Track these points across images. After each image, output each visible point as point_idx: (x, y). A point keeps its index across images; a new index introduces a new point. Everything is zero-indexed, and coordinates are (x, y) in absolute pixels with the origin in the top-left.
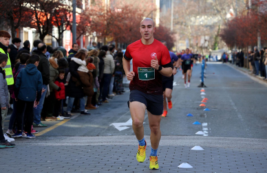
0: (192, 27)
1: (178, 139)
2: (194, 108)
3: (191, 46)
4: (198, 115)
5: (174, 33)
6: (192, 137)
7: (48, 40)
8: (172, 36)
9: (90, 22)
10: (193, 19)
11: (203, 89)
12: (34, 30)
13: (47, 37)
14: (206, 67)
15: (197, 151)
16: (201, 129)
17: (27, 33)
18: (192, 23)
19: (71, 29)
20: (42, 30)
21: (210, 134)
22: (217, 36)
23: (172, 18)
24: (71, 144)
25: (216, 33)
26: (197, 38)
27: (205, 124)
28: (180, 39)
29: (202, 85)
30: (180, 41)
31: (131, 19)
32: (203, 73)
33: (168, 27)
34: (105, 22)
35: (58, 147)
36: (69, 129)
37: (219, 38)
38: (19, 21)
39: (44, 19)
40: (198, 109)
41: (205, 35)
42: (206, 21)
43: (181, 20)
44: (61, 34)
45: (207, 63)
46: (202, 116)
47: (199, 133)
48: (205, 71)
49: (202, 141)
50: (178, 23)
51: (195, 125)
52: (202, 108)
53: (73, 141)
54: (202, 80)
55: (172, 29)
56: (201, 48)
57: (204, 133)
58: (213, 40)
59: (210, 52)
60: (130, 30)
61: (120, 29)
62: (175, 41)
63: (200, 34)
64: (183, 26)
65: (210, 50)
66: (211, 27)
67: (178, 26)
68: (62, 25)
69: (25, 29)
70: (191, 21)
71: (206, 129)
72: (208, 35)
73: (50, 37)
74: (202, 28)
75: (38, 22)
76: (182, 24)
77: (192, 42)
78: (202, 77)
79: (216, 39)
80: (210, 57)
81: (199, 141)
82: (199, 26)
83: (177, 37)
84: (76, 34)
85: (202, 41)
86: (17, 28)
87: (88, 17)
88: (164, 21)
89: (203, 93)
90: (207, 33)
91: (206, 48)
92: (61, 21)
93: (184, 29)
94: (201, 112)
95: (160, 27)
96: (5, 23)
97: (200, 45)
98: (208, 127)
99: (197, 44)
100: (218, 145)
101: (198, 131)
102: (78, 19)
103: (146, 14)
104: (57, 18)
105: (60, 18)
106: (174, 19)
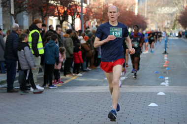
0: (159, 15)
1: (149, 88)
2: (160, 68)
3: (158, 27)
4: (163, 72)
5: (146, 19)
6: (158, 86)
8: (146, 21)
9: (92, 13)
10: (159, 9)
11: (166, 55)
12: (57, 18)
13: (64, 23)
14: (168, 41)
15: (161, 96)
16: (164, 81)
17: (52, 20)
18: (159, 12)
19: (80, 17)
20: (61, 18)
21: (170, 84)
22: (175, 21)
23: (146, 9)
24: (80, 91)
25: (175, 19)
26: (162, 22)
27: (167, 78)
28: (151, 23)
29: (165, 52)
30: (151, 24)
32: (166, 45)
33: (143, 15)
34: (102, 13)
35: (72, 93)
36: (79, 81)
37: (177, 22)
38: (47, 12)
39: (63, 11)
40: (162, 68)
41: (167, 20)
42: (168, 11)
43: (152, 10)
44: (73, 20)
45: (169, 38)
46: (165, 73)
47: (163, 84)
48: (167, 43)
49: (165, 89)
50: (150, 12)
51: (160, 78)
52: (165, 67)
53: (81, 89)
54: (166, 49)
55: (146, 16)
56: (165, 28)
57: (166, 83)
58: (173, 23)
59: (171, 31)
62: (148, 24)
63: (164, 19)
64: (153, 14)
65: (171, 30)
66: (172, 15)
67: (150, 15)
68: (74, 15)
69: (50, 18)
71: (168, 81)
72: (169, 20)
73: (67, 23)
74: (165, 15)
75: (59, 13)
76: (152, 13)
77: (159, 25)
78: (166, 47)
79: (175, 22)
80: (171, 34)
81: (162, 89)
82: (163, 14)
83: (149, 21)
84: (83, 20)
85: (166, 24)
86: (45, 17)
87: (91, 10)
88: (140, 11)
89: (166, 58)
90: (169, 18)
91: (169, 28)
92: (73, 12)
93: (154, 17)
94: (164, 70)
95: (138, 15)
96: (38, 14)
97: (164, 27)
98: (169, 80)
99: (162, 26)
100: (175, 92)
101: (162, 82)
102: (84, 10)
103: (128, 7)
104: (71, 10)
105: (73, 10)
106: (148, 9)
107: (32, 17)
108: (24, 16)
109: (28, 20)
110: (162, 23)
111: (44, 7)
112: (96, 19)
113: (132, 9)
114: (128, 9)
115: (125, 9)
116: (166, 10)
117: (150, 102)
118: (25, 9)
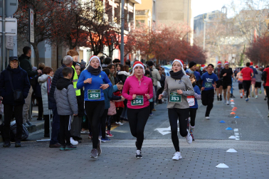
0: (221, 46)
2: (226, 116)
4: (230, 122)
5: (206, 51)
6: (226, 141)
8: (204, 54)
9: (135, 42)
10: (222, 39)
11: (232, 99)
12: (89, 48)
15: (232, 154)
16: (233, 134)
17: (82, 51)
18: (221, 43)
19: (119, 48)
21: (242, 138)
22: (242, 54)
23: (204, 39)
25: (242, 51)
26: (226, 55)
27: (236, 130)
28: (211, 57)
30: (211, 59)
31: (170, 39)
33: (201, 46)
34: (148, 42)
37: (245, 56)
38: (77, 40)
39: (98, 39)
40: (229, 116)
41: (232, 53)
42: (233, 41)
43: (211, 40)
44: (111, 52)
46: (232, 122)
47: (232, 137)
49: (235, 144)
50: (209, 43)
51: (228, 130)
52: (233, 116)
54: (232, 91)
55: (204, 48)
57: (236, 137)
58: (239, 57)
60: (169, 49)
61: (160, 48)
62: (207, 58)
63: (228, 52)
64: (213, 46)
65: (237, 66)
66: (238, 46)
67: (209, 46)
68: (112, 45)
69: (81, 48)
70: (221, 41)
71: (238, 134)
72: (234, 53)
74: (229, 47)
75: (92, 41)
76: (212, 44)
77: (221, 59)
79: (242, 56)
81: (232, 145)
82: (227, 45)
83: (208, 55)
84: (123, 52)
85: (230, 58)
87: (134, 38)
88: (196, 40)
89: (232, 103)
90: (234, 51)
91: (233, 64)
92: (111, 41)
93: (214, 48)
94: (232, 119)
95: (194, 46)
96: (64, 43)
98: (239, 132)
100: (249, 148)
101: (230, 135)
102: (125, 39)
103: (183, 35)
104: (107, 38)
105: (111, 38)
106: (206, 39)
107: (56, 47)
108: (46, 45)
109: (50, 51)
110: (225, 57)
111: (73, 34)
112: (139, 51)
113: (187, 38)
114: (181, 39)
115: (178, 38)
116: (231, 40)
117: (218, 162)
118: (48, 36)
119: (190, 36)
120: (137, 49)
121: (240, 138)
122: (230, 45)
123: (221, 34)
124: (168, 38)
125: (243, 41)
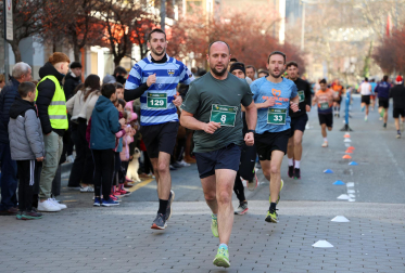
0: (332, 44)
1: (312, 206)
2: (335, 162)
3: (330, 72)
4: (341, 171)
5: (305, 53)
6: (333, 203)
7: (126, 64)
8: (303, 58)
9: (185, 38)
10: (333, 32)
11: (347, 134)
12: (107, 49)
13: (124, 60)
14: (352, 102)
15: (339, 224)
16: (344, 191)
17: (96, 54)
18: (331, 39)
20: (117, 49)
21: (359, 199)
22: (367, 57)
23: (303, 31)
25: (366, 53)
26: (339, 60)
27: (351, 185)
28: (315, 62)
29: (346, 128)
30: (315, 65)
31: (244, 33)
32: (347, 111)
33: (297, 44)
34: (207, 39)
37: (371, 60)
38: (85, 37)
39: (121, 34)
40: (340, 162)
41: (350, 56)
42: (352, 36)
43: (315, 34)
46: (346, 172)
47: (342, 197)
49: (347, 209)
50: (310, 39)
51: (337, 185)
52: (347, 161)
54: (346, 119)
55: (303, 47)
56: (345, 74)
57: (349, 197)
58: (362, 63)
59: (358, 80)
60: (243, 50)
62: (307, 64)
63: (343, 54)
64: (319, 44)
65: (358, 77)
66: (360, 44)
67: (312, 43)
69: (94, 49)
70: (330, 36)
71: (353, 191)
72: (354, 55)
73: (129, 60)
74: (346, 46)
75: (111, 39)
76: (317, 40)
77: (331, 66)
79: (366, 61)
81: (342, 209)
82: (341, 43)
83: (310, 58)
85: (346, 65)
86: (80, 47)
87: (183, 31)
88: (291, 36)
89: (347, 140)
90: (353, 52)
91: (352, 74)
92: (144, 37)
93: (320, 48)
94: (345, 166)
95: (286, 44)
96: (65, 40)
97: (343, 70)
98: (355, 188)
99: (339, 69)
100: (370, 215)
101: (340, 194)
102: (169, 34)
103: (265, 26)
104: (138, 32)
105: (144, 32)
106: (307, 33)
107: (52, 47)
108: (35, 44)
109: (42, 53)
110: (339, 62)
111: (80, 25)
112: (192, 53)
113: (274, 32)
114: (263, 32)
115: (258, 32)
116: (348, 34)
117: (316, 238)
118: (38, 30)
119: (278, 28)
120: (189, 50)
121: (356, 198)
122: (347, 42)
123: (331, 24)
124: (240, 31)
125: (369, 36)
